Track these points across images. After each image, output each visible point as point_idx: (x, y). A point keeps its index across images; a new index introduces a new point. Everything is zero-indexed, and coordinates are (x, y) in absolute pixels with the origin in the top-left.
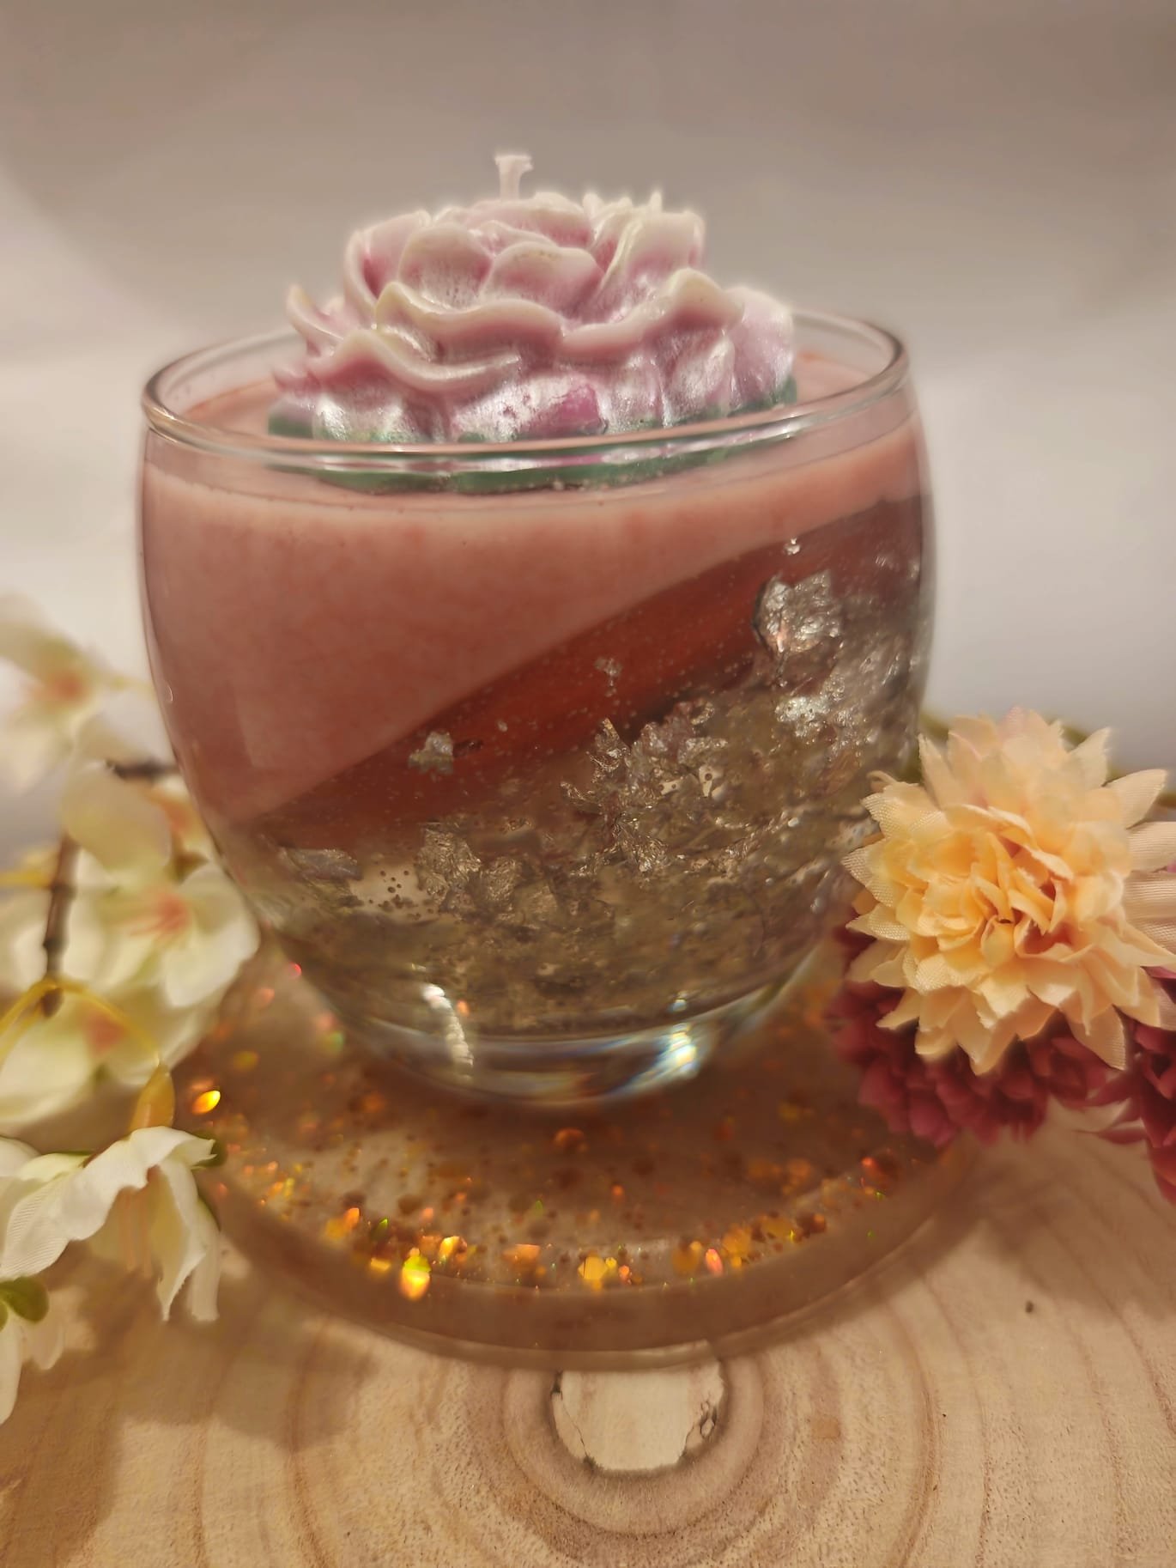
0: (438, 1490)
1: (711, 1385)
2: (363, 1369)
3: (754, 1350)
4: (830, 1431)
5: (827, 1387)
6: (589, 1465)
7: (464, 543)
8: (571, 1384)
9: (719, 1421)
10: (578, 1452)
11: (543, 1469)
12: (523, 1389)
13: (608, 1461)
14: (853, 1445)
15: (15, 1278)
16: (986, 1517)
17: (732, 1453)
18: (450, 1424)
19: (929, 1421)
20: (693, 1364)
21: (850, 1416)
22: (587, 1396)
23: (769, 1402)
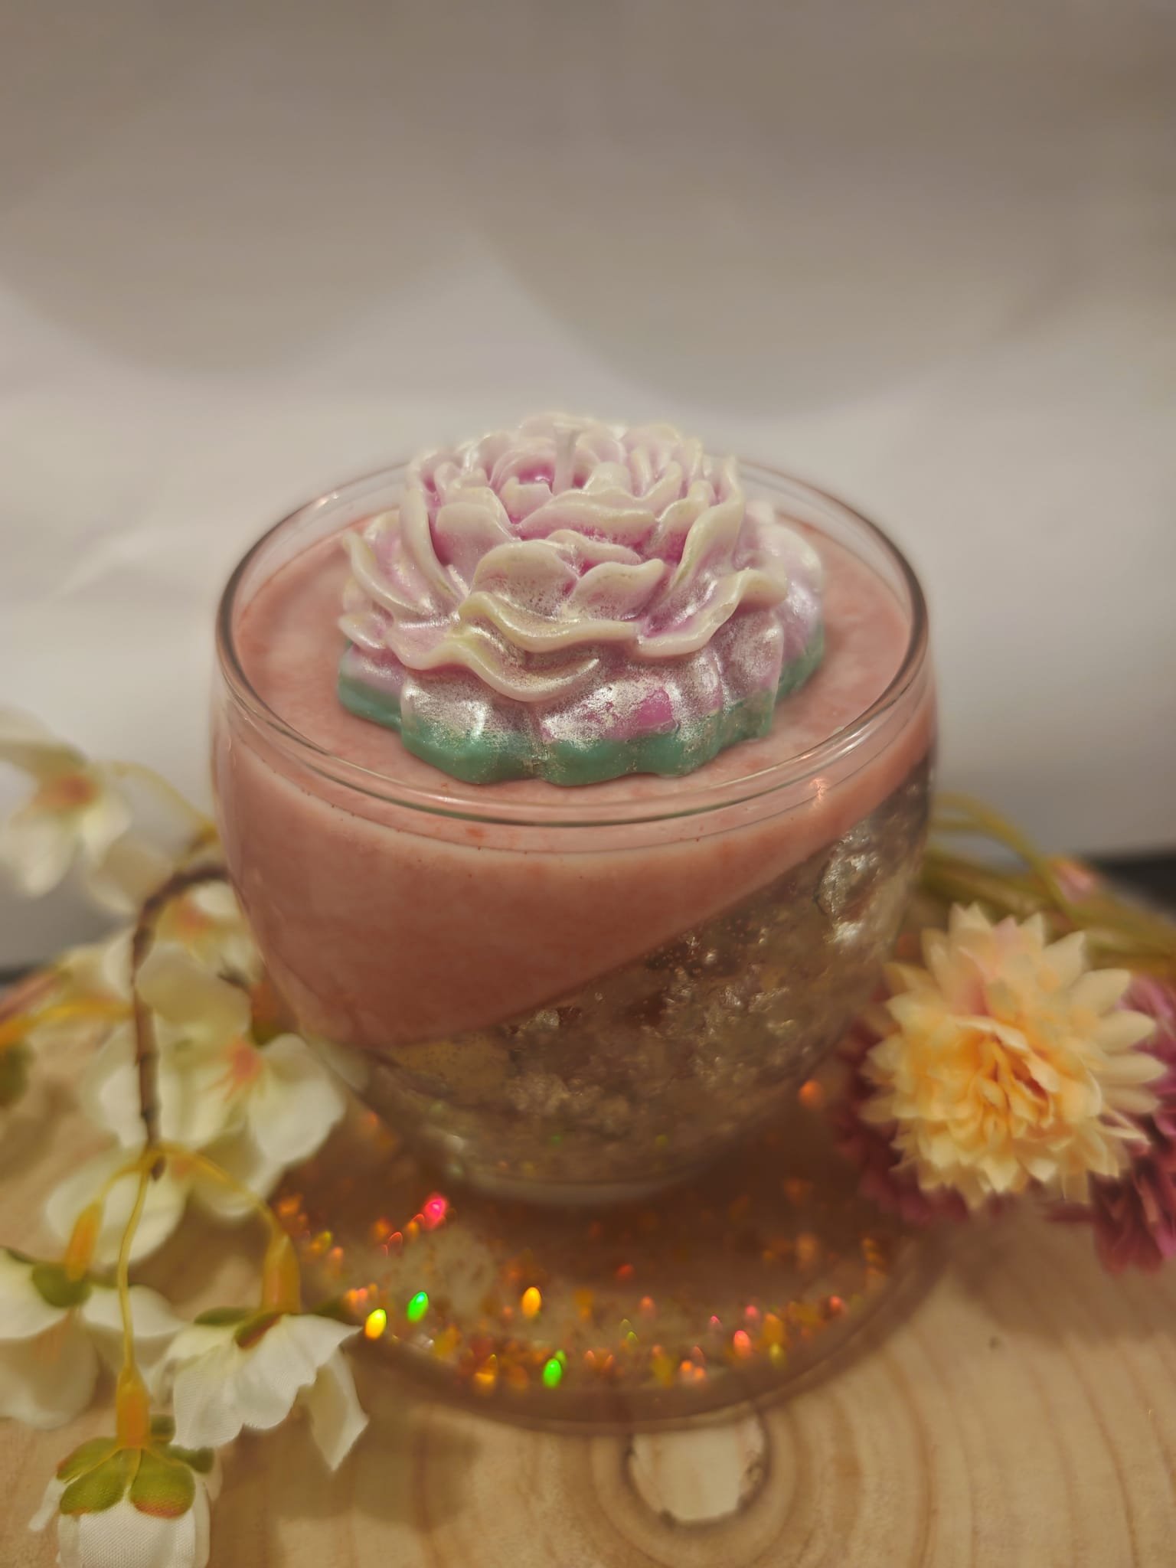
0: (551, 1553)
1: (752, 1437)
2: (468, 1450)
3: (784, 1403)
4: (849, 1470)
5: (843, 1432)
6: (667, 1521)
7: (581, 877)
8: (642, 1447)
9: (763, 1469)
10: (657, 1507)
11: (629, 1523)
12: (603, 1456)
13: (684, 1513)
14: (870, 1481)
15: (197, 1449)
16: (975, 1532)
17: (778, 1496)
18: (551, 1494)
19: (925, 1455)
20: (737, 1420)
21: (865, 1454)
22: (657, 1456)
23: (801, 1449)
